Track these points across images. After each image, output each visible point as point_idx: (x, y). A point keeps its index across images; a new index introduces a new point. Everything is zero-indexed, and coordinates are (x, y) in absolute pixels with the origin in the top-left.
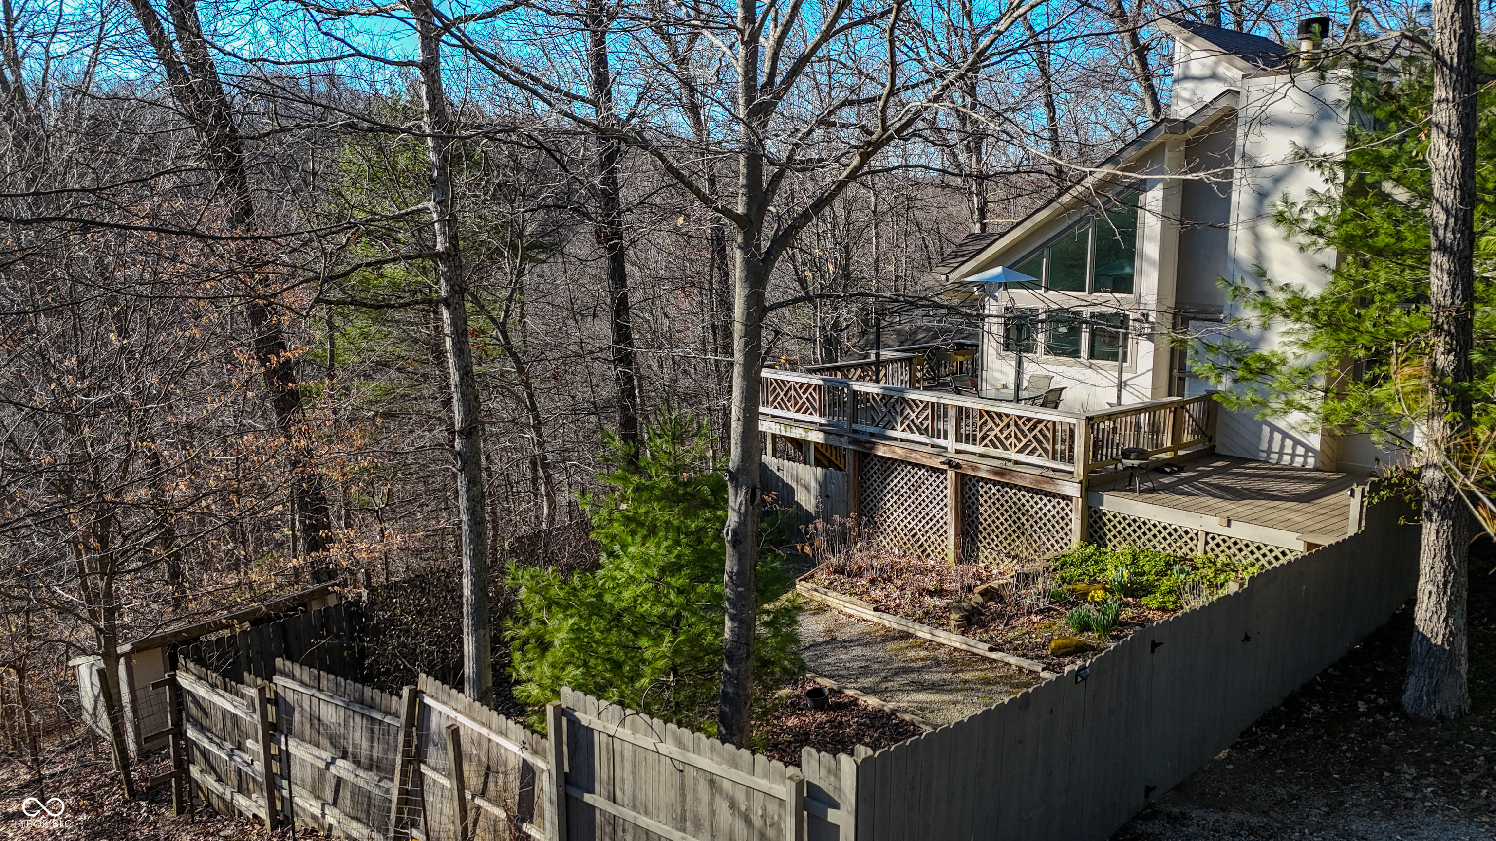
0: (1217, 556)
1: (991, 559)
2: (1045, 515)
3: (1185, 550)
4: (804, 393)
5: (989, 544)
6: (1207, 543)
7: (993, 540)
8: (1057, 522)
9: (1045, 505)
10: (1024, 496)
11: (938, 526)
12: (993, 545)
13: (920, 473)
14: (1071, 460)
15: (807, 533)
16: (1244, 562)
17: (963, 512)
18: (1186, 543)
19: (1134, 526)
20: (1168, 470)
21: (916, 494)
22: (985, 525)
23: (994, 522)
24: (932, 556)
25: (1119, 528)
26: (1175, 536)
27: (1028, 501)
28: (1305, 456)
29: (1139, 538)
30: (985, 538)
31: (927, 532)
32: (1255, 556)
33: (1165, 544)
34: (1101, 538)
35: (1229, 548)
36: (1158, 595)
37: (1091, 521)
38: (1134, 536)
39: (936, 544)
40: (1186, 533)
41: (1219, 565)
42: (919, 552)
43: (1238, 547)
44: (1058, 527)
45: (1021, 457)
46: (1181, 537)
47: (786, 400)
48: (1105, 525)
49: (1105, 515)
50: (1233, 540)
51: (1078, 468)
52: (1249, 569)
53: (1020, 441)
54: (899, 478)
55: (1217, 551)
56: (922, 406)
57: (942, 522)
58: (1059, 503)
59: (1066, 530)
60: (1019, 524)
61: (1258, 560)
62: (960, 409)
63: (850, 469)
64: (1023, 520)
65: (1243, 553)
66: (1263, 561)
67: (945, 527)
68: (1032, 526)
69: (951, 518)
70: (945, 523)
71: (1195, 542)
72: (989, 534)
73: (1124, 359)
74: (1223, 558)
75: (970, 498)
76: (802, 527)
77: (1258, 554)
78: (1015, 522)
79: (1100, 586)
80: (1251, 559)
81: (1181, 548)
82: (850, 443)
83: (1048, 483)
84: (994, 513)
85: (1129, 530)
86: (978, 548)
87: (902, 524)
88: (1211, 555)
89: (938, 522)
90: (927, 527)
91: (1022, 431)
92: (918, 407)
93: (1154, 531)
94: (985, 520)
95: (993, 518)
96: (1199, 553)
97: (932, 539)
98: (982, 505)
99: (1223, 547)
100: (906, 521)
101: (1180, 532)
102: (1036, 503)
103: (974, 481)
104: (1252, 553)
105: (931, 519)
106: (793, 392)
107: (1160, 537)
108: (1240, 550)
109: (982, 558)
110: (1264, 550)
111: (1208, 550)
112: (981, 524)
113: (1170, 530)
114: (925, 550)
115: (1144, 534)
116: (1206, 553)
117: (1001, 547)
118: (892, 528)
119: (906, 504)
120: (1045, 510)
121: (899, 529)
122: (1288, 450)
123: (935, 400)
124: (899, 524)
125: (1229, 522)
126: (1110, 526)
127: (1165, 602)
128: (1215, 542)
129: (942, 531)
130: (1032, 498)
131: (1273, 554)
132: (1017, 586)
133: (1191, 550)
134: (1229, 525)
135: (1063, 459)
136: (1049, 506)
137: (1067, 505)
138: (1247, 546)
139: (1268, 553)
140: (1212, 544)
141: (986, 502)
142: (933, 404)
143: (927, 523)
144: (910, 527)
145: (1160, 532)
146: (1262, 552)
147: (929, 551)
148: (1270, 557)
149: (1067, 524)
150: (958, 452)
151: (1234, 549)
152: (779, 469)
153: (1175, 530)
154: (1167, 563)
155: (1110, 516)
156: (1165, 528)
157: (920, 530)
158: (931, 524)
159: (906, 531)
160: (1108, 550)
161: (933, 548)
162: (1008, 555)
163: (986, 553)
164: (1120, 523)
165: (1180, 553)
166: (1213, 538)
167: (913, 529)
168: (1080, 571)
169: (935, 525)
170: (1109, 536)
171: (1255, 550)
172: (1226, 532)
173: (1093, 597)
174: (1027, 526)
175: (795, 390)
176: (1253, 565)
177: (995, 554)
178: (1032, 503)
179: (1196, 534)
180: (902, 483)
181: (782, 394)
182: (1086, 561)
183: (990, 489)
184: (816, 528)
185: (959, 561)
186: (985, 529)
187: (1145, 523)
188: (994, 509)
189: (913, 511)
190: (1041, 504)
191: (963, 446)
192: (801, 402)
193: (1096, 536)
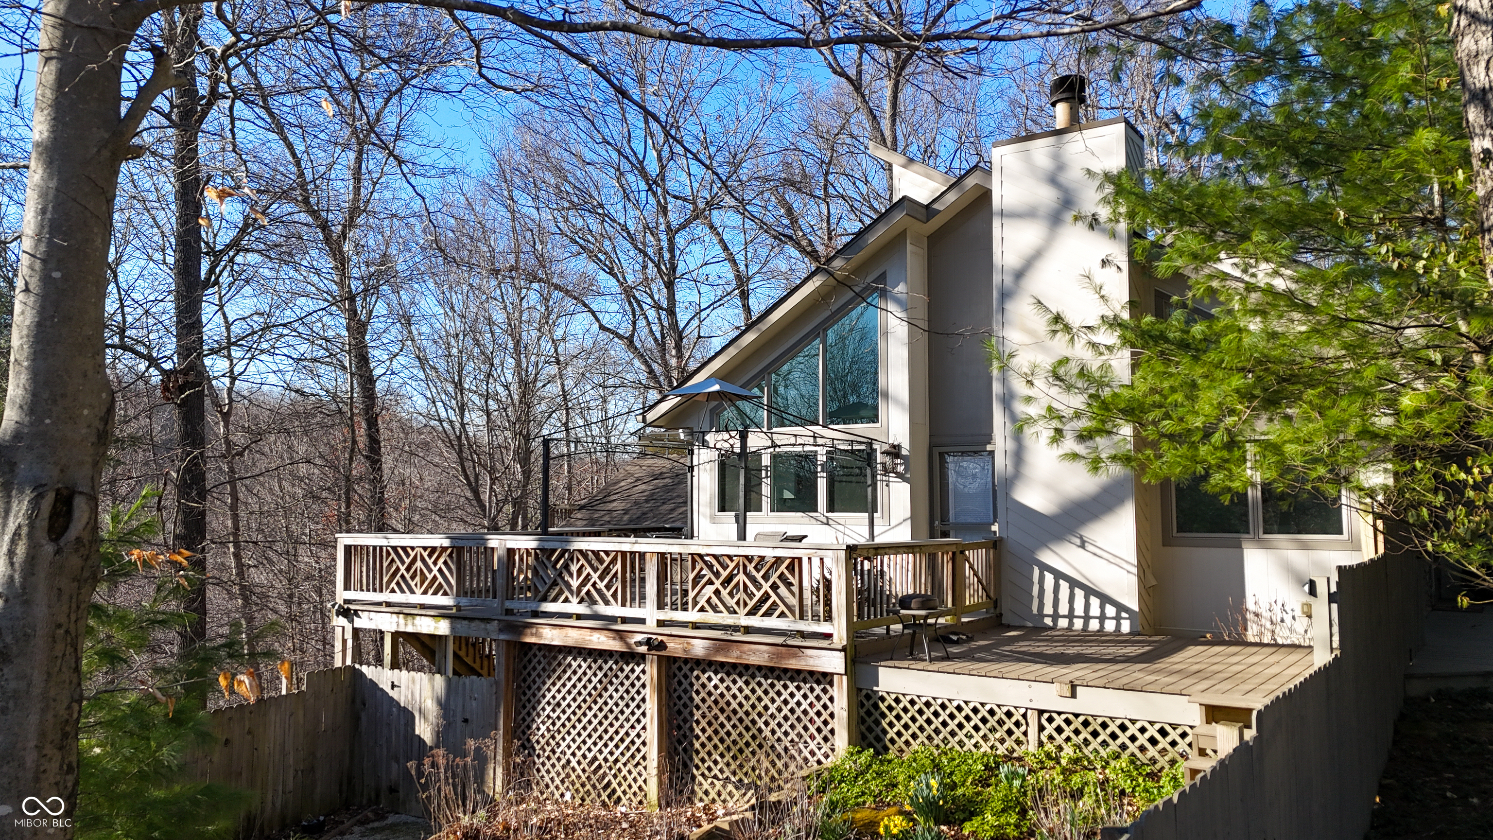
0: (1060, 748)
1: (713, 794)
2: (792, 711)
3: (1010, 743)
4: (435, 563)
5: (709, 769)
6: (1041, 728)
7: (716, 762)
8: (811, 721)
9: (792, 695)
10: (759, 684)
11: (633, 749)
12: (716, 771)
13: (606, 667)
14: (829, 618)
15: (420, 774)
16: (1103, 753)
17: (670, 722)
18: (1010, 732)
19: (928, 713)
20: (955, 638)
21: (600, 701)
22: (703, 739)
23: (716, 732)
24: (624, 801)
25: (906, 718)
26: (992, 722)
27: (766, 692)
28: (1118, 618)
29: (937, 731)
30: (703, 761)
31: (616, 761)
32: (1119, 742)
33: (977, 737)
34: (879, 739)
35: (1077, 732)
36: (989, 816)
37: (862, 712)
38: (929, 730)
39: (630, 779)
40: (1009, 714)
41: (1064, 762)
42: (604, 797)
43: (1090, 729)
44: (812, 729)
45: (756, 621)
46: (1001, 723)
47: (408, 576)
48: (884, 716)
49: (883, 699)
50: (1081, 719)
51: (838, 629)
52: (1113, 763)
53: (751, 596)
54: (574, 678)
55: (1059, 739)
56: (607, 560)
57: (638, 742)
58: (812, 690)
59: (826, 731)
60: (754, 731)
61: (1123, 747)
62: (662, 556)
63: (500, 673)
64: (760, 723)
65: (1100, 739)
66: (1133, 748)
67: (644, 750)
68: (773, 732)
69: (652, 735)
70: (644, 743)
71: (1023, 728)
72: (709, 754)
73: (874, 509)
74: (1068, 751)
75: (680, 698)
76: (412, 765)
77: (1123, 738)
78: (747, 729)
79: (894, 809)
80: (1114, 746)
81: (1002, 741)
82: (501, 631)
83: (795, 656)
84: (716, 718)
85: (921, 721)
86: (694, 778)
87: (579, 754)
88: (1049, 747)
89: (633, 742)
90: (617, 753)
91: (754, 580)
92: (601, 561)
93: (960, 718)
94: (704, 730)
95: (716, 725)
96: (1032, 747)
97: (625, 772)
98: (698, 708)
99: (1068, 731)
100: (584, 748)
101: (1000, 714)
102: (779, 694)
103: (686, 669)
104: (1114, 736)
105: (622, 740)
106: (419, 564)
107: (968, 727)
108: (1095, 734)
109: (700, 794)
110: (1133, 730)
111: (1044, 739)
112: (698, 737)
113: (983, 712)
114: (614, 791)
115: (944, 724)
116: (1041, 744)
117: (727, 773)
118: (563, 761)
119: (585, 720)
120: (792, 703)
121: (574, 763)
122: (1095, 610)
123: (626, 547)
124: (574, 754)
125: (1073, 687)
126: (891, 717)
127: (1000, 827)
128: (1054, 725)
129: (638, 757)
130: (772, 685)
131: (1147, 735)
132: (760, 823)
133: (1018, 742)
134: (1074, 695)
135: (816, 617)
136: (798, 696)
137: (825, 691)
138: (1104, 726)
139: (1138, 734)
140: (1050, 729)
141: (703, 700)
142: (624, 554)
143: (617, 746)
144: (590, 756)
145: (968, 718)
146: (1129, 733)
147: (619, 793)
148: (1142, 740)
149: (826, 723)
150: (661, 623)
151: (1085, 734)
152: (393, 686)
153: (992, 712)
154: (987, 767)
155: (890, 701)
156: (975, 711)
157: (606, 760)
158: (622, 747)
159: (584, 764)
160: (891, 755)
161: (625, 786)
162: (740, 784)
163: (706, 786)
164: (905, 710)
165: (1001, 750)
166: (1050, 720)
167: (595, 759)
168: (856, 790)
169: (628, 748)
170: (891, 734)
171: (1118, 732)
172: (1070, 706)
173: (887, 827)
174: (767, 732)
175: (423, 560)
176: (1117, 757)
177: (718, 784)
178: (772, 694)
179: (1024, 716)
180: (579, 686)
181: (403, 569)
182: (862, 773)
183: (710, 679)
184: (434, 765)
185: (665, 802)
186: (703, 745)
187: (943, 706)
188: (716, 711)
189: (595, 730)
190: (785, 695)
191: (668, 614)
192: (430, 577)
193: (871, 737)
